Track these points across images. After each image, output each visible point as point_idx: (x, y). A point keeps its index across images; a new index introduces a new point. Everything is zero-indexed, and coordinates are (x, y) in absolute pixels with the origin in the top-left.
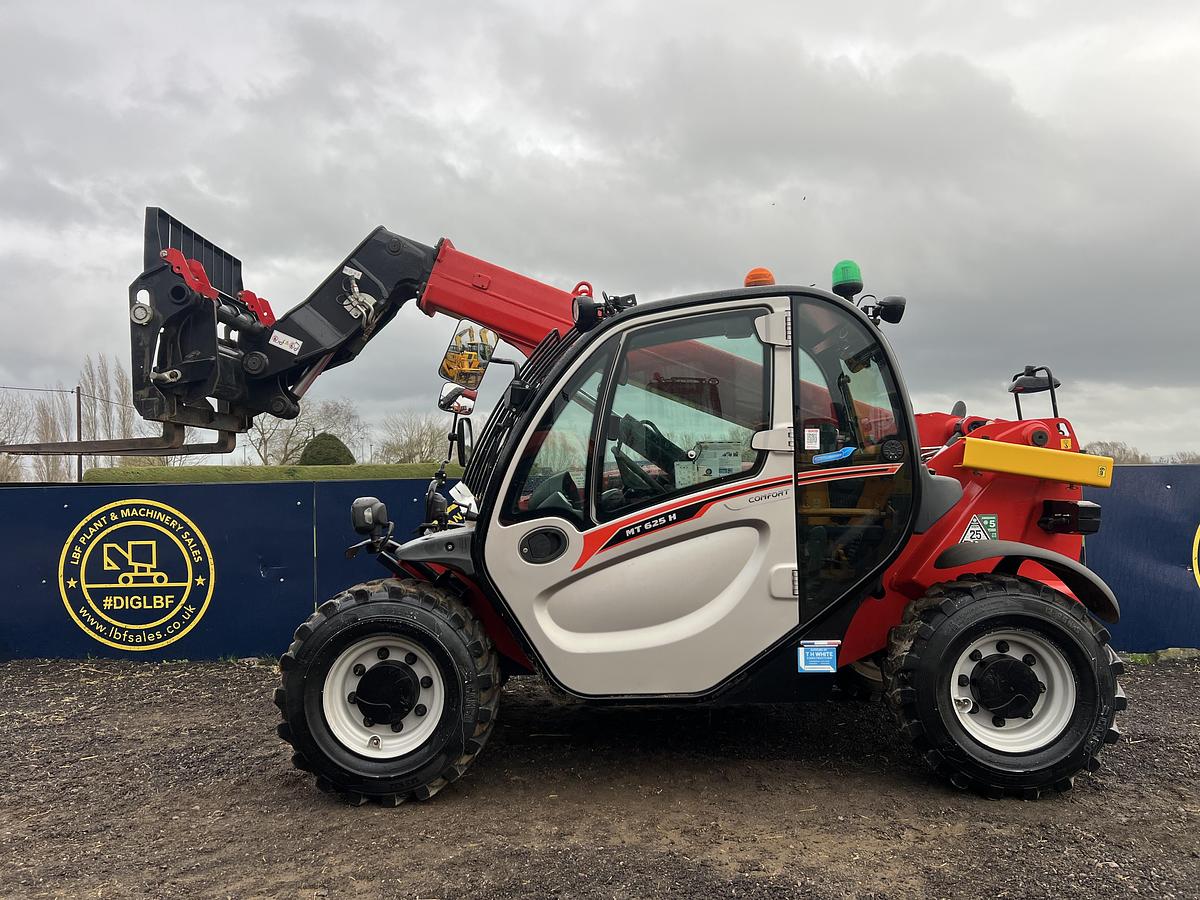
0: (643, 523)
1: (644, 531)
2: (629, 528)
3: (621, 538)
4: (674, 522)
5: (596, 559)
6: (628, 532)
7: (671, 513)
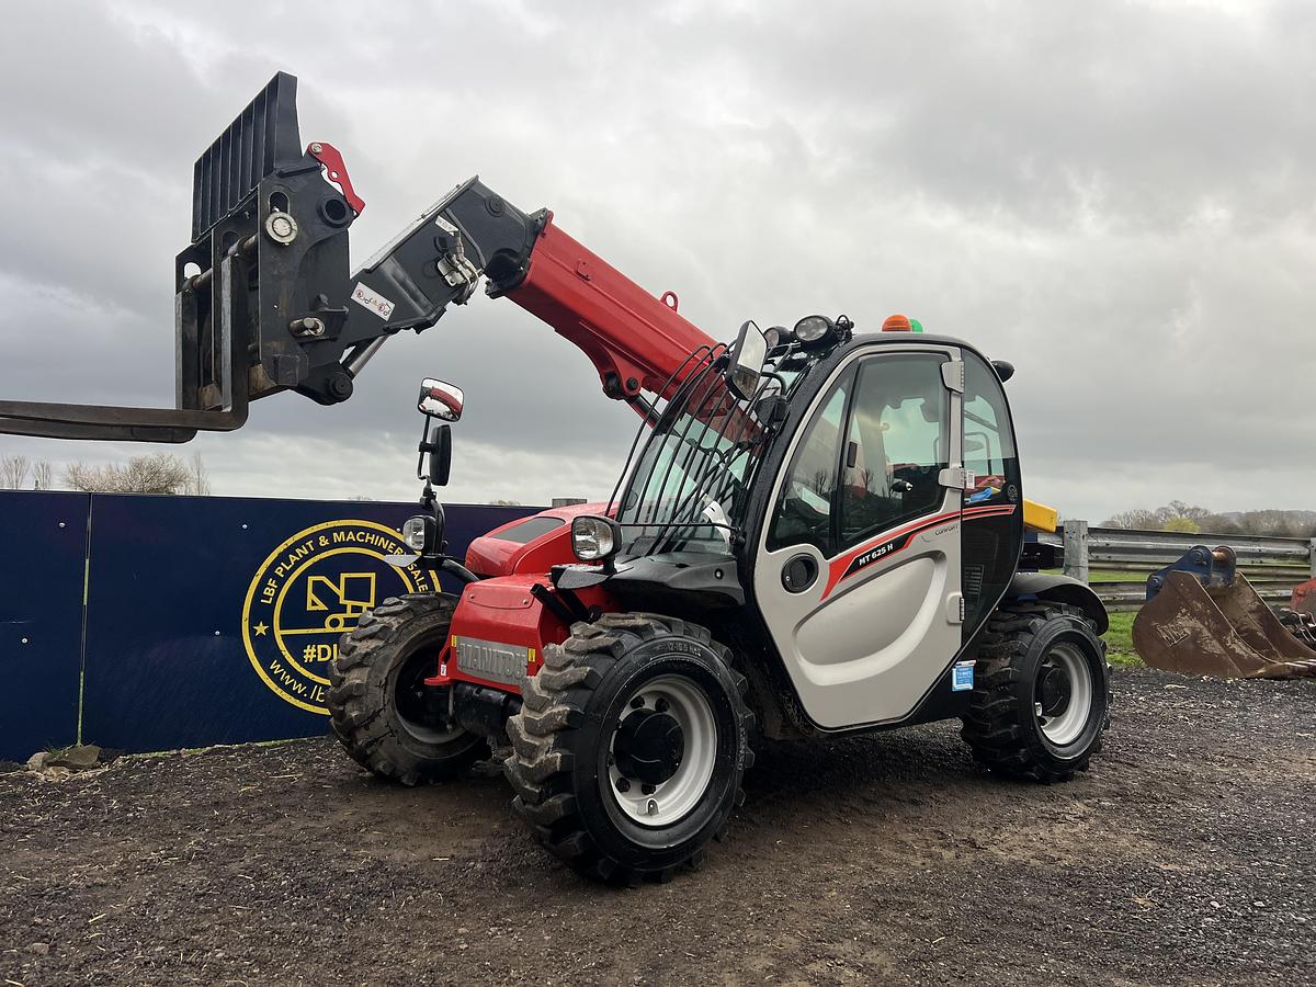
0: (870, 553)
1: (872, 561)
2: (861, 557)
3: (856, 567)
4: (891, 552)
5: (838, 588)
6: (862, 561)
7: (889, 543)
